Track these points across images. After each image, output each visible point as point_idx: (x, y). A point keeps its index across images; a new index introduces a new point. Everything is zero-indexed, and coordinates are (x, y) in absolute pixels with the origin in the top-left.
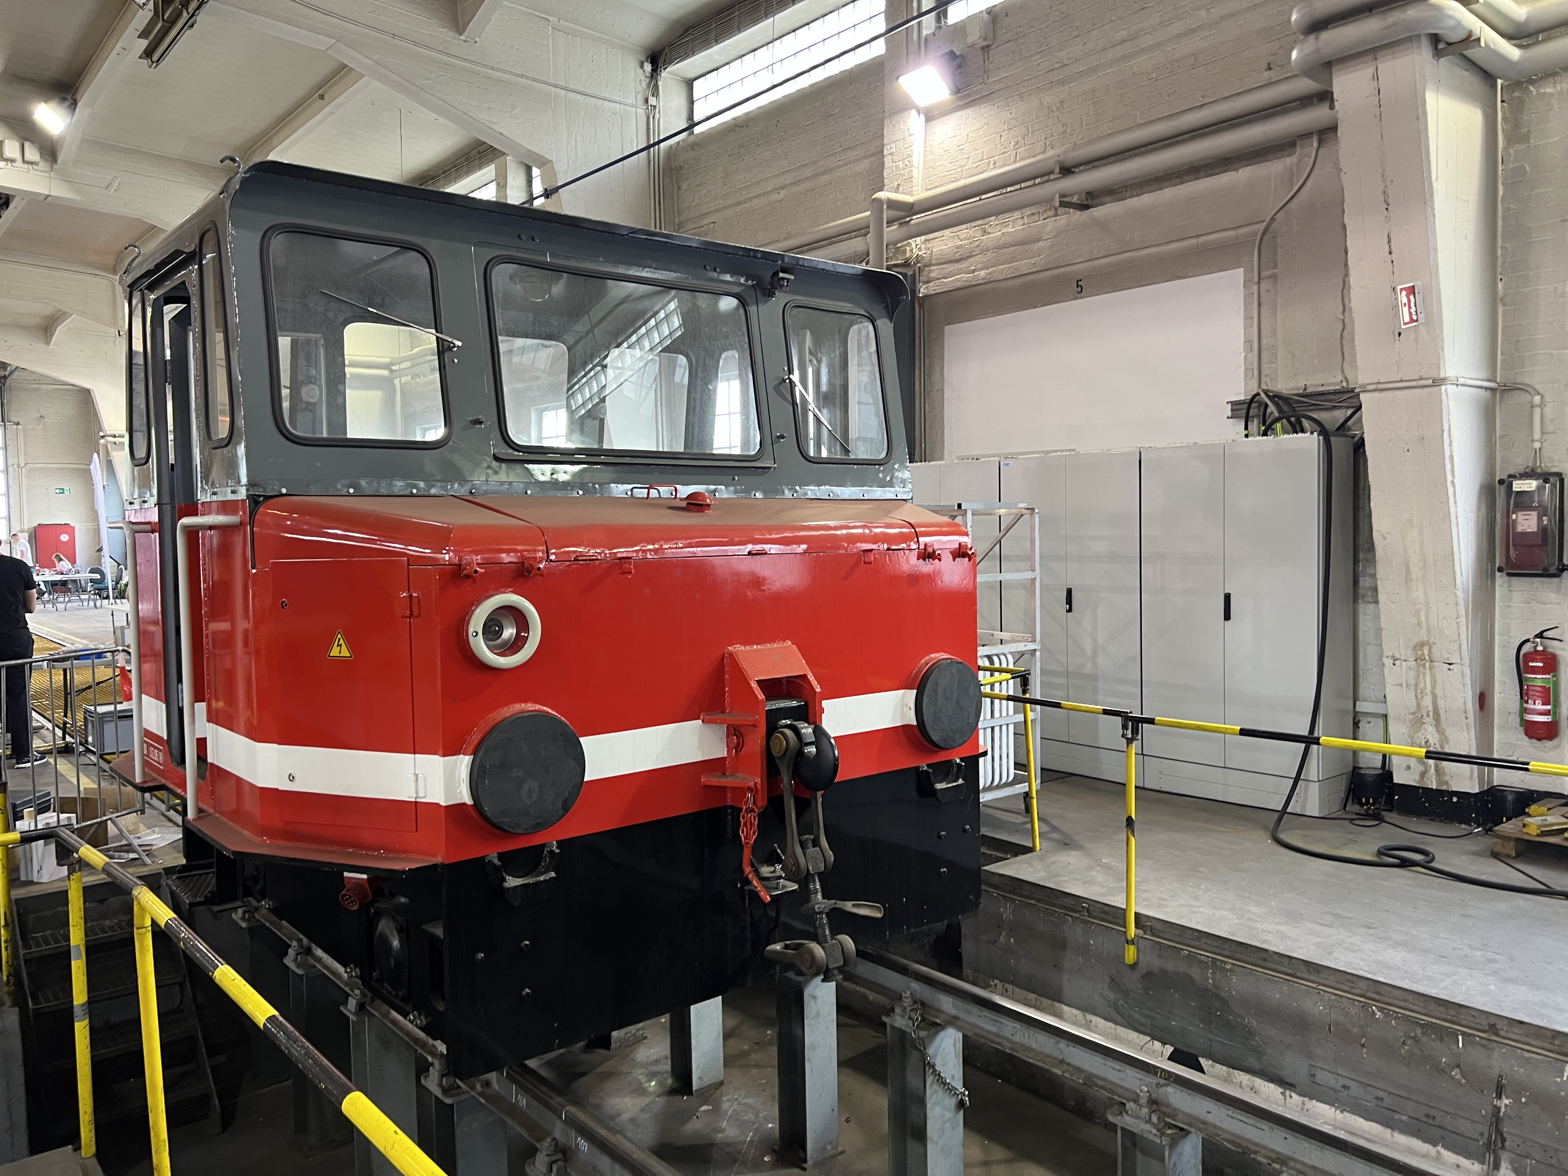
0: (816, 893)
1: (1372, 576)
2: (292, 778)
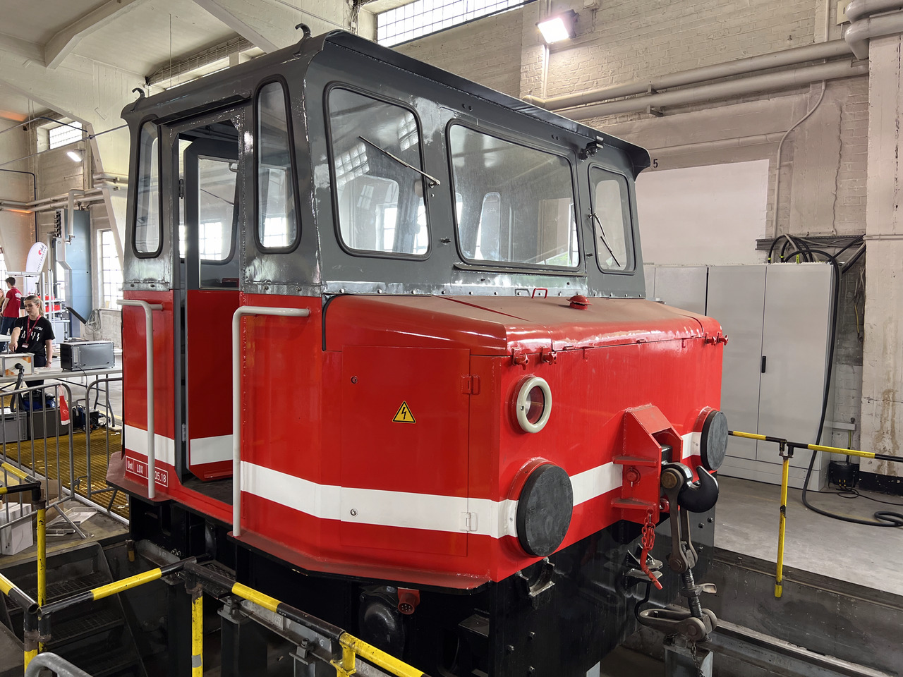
0: (691, 582)
1: (846, 348)
2: (353, 513)
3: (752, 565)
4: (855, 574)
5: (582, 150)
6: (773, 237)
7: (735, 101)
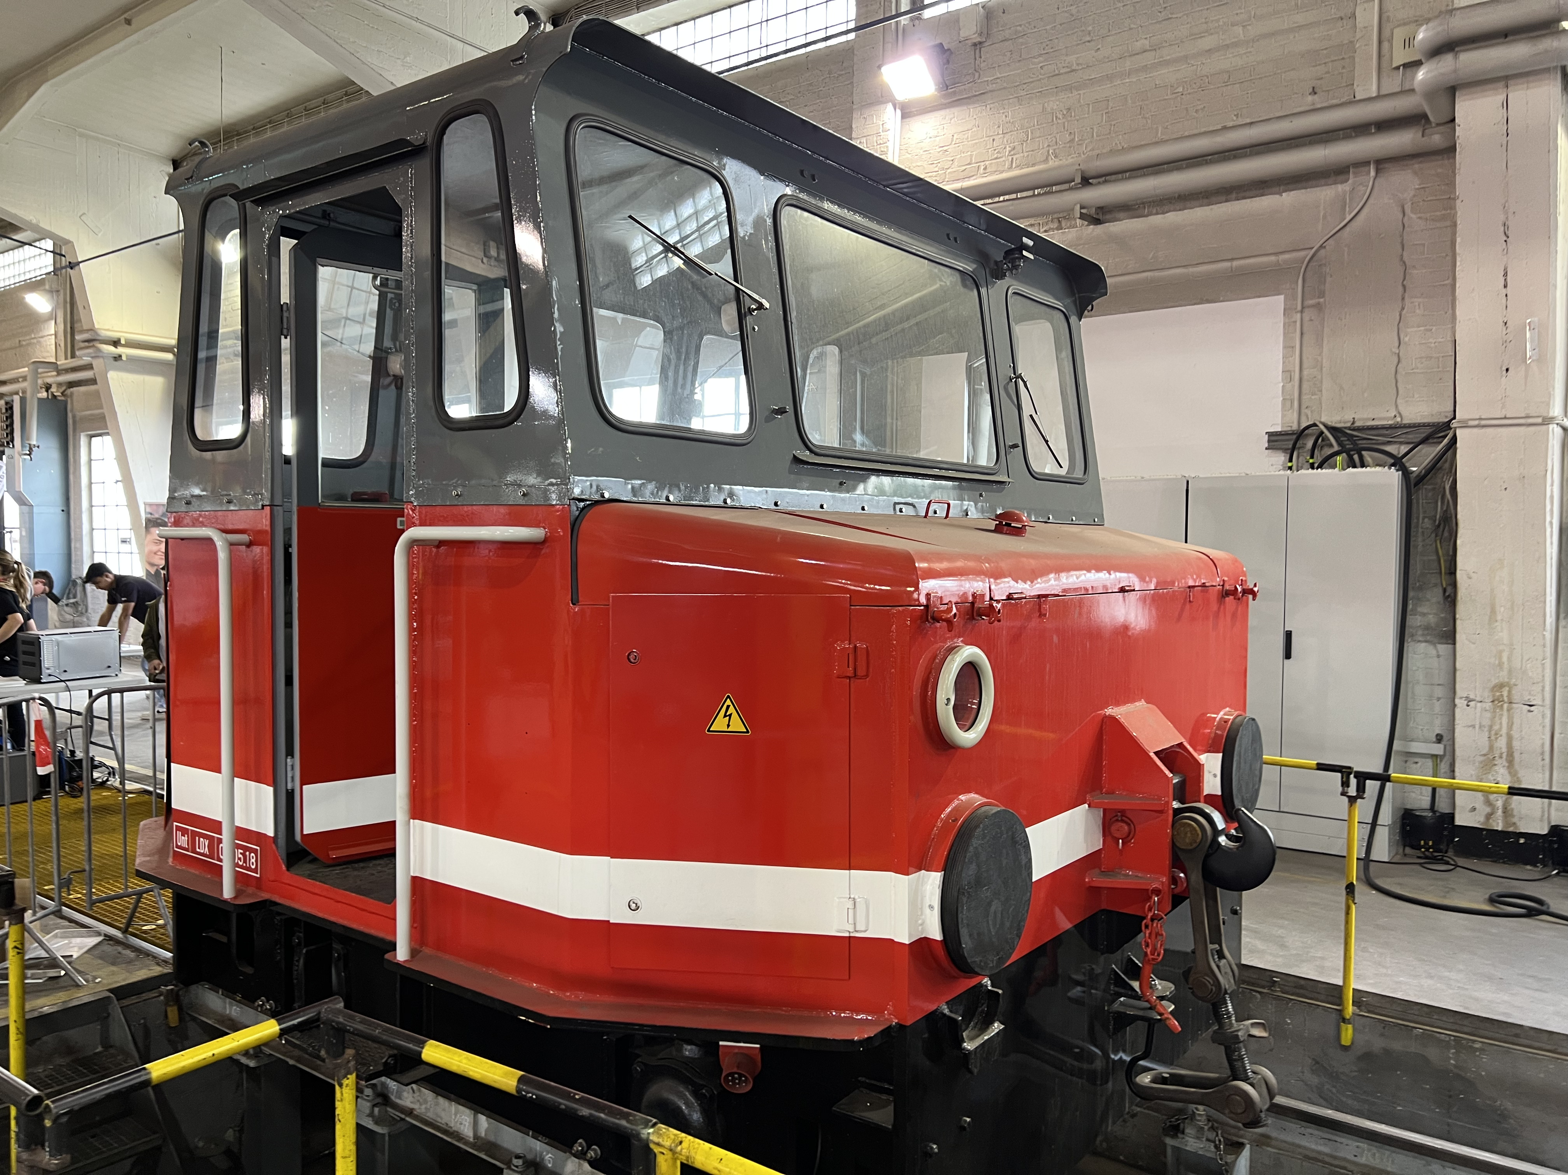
0: (1229, 1017)
1: (1424, 615)
2: (633, 906)
3: (1298, 991)
4: (1476, 999)
5: (996, 262)
6: (1295, 427)
7: (1224, 198)
